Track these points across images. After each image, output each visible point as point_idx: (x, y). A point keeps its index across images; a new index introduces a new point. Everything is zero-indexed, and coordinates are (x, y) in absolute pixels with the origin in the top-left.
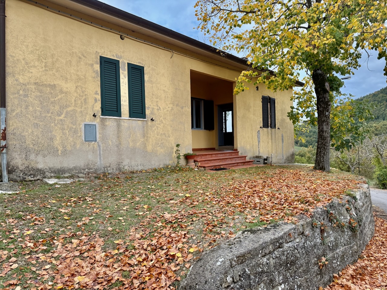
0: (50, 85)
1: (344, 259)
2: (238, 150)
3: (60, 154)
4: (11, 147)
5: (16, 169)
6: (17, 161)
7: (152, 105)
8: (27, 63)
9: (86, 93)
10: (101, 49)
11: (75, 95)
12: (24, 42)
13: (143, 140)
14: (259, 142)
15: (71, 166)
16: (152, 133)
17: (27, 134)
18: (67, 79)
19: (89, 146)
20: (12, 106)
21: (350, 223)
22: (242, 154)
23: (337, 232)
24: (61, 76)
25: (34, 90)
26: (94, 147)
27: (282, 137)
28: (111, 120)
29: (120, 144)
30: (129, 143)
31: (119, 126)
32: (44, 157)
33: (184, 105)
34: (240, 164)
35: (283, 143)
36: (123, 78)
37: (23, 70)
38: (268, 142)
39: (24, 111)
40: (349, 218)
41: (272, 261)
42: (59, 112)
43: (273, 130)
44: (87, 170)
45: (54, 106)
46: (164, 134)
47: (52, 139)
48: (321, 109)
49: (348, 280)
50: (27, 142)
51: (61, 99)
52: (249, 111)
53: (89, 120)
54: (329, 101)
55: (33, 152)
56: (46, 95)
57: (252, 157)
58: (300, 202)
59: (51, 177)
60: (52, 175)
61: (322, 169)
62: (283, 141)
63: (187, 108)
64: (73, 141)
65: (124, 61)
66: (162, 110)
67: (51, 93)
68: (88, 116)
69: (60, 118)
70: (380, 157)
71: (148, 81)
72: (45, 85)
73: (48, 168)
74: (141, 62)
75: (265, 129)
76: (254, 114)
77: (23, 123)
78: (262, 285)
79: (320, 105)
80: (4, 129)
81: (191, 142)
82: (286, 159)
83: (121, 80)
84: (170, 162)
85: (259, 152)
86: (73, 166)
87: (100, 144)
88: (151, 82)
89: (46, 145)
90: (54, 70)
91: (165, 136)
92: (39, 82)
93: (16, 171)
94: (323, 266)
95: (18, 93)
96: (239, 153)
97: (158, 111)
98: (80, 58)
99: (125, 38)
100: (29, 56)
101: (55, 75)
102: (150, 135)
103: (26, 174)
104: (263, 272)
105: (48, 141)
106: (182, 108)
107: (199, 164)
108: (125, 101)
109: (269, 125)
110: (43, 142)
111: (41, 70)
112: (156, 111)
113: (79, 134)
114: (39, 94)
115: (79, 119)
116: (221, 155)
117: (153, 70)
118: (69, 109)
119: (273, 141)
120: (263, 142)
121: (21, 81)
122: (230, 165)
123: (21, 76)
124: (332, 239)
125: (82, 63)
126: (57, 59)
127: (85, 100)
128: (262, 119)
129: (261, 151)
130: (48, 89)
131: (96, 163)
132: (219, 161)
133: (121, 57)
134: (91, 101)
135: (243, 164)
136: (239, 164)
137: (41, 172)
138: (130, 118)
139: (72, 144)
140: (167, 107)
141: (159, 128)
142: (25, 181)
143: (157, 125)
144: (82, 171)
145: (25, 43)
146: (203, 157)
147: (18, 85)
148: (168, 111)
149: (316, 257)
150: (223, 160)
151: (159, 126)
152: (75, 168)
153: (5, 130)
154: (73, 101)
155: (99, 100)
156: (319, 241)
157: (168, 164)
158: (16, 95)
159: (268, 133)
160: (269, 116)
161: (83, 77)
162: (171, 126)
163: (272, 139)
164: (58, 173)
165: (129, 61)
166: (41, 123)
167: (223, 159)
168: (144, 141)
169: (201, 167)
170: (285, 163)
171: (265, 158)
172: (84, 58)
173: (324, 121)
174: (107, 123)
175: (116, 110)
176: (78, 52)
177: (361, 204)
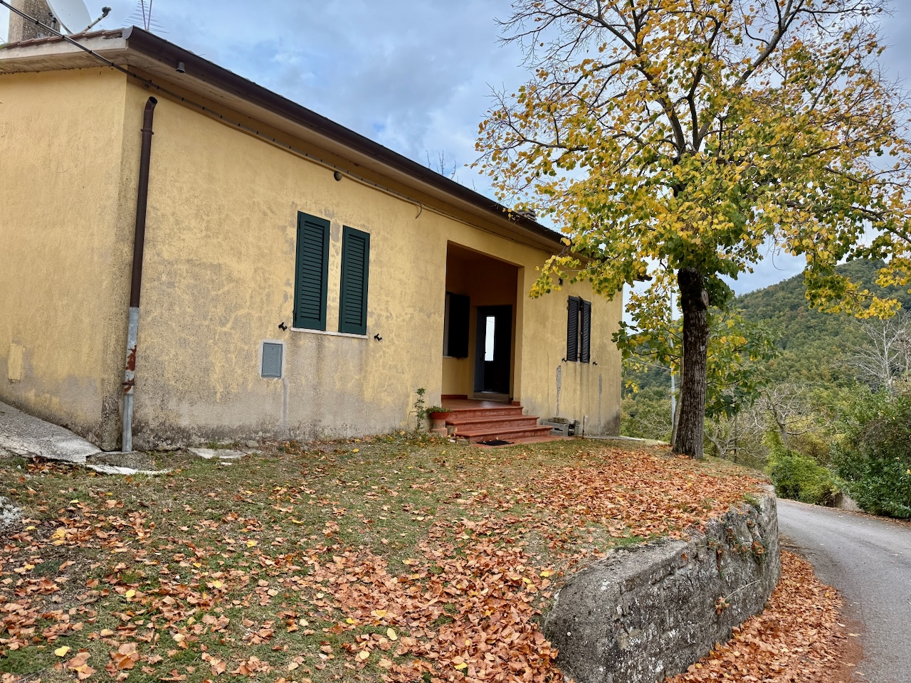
0: (212, 265)
1: (745, 606)
2: (522, 404)
3: (218, 401)
4: (139, 383)
5: (143, 427)
6: (146, 410)
7: (378, 308)
8: (177, 223)
9: (270, 282)
10: (300, 198)
11: (253, 285)
12: (176, 181)
13: (357, 377)
14: (559, 388)
15: (236, 424)
16: (374, 365)
17: (167, 358)
18: (241, 253)
19: (268, 386)
20: (147, 303)
21: (753, 548)
22: (527, 412)
23: (737, 561)
24: (232, 249)
25: (185, 274)
26: (276, 389)
27: (600, 380)
28: (308, 336)
29: (320, 384)
30: (334, 382)
31: (320, 347)
32: (192, 404)
33: (433, 311)
34: (529, 434)
35: (600, 393)
36: (333, 256)
37: (169, 234)
38: (575, 391)
39: (166, 314)
40: (751, 540)
41: (663, 593)
42: (223, 319)
43: (585, 365)
44: (260, 433)
45: (216, 307)
46: (395, 366)
47: (208, 370)
48: (691, 339)
49: (754, 637)
50: (167, 375)
51: (228, 291)
52: (545, 326)
53: (272, 335)
54: (707, 326)
55: (175, 395)
56: (204, 285)
57: (545, 420)
58: (681, 510)
59: (200, 445)
60: (202, 440)
61: (690, 452)
62: (601, 390)
63: (437, 315)
64: (242, 375)
65: (338, 221)
66: (395, 318)
67: (213, 281)
68: (270, 328)
69: (225, 329)
70: (778, 430)
71: (374, 261)
72: (204, 264)
73: (196, 427)
74: (366, 224)
75: (570, 363)
76: (553, 333)
77: (162, 337)
78: (652, 624)
79: (690, 331)
80: (134, 348)
81: (440, 384)
82: (605, 427)
83: (331, 259)
84: (402, 424)
85: (558, 409)
86: (238, 424)
87: (287, 382)
88: (380, 263)
89: (196, 381)
90: (221, 236)
91: (397, 372)
92: (195, 258)
93: (144, 430)
94: (721, 610)
95: (159, 279)
96: (523, 410)
97: (388, 320)
98: (265, 214)
99: (343, 178)
100: (182, 208)
101: (221, 246)
102: (372, 367)
103: (160, 438)
104: (653, 606)
105: (201, 374)
106: (429, 316)
107: (456, 431)
108: (334, 300)
109: (579, 355)
110: (192, 376)
111: (199, 235)
112: (383, 320)
113: (253, 363)
114: (192, 281)
115: (256, 333)
116: (492, 413)
117: (385, 239)
118: (242, 312)
119: (584, 388)
120: (566, 389)
121: (166, 255)
122: (512, 435)
123: (167, 246)
124: (731, 570)
125: (267, 223)
126: (227, 215)
127: (268, 295)
128: (565, 343)
129: (562, 407)
130: (209, 272)
131: (277, 420)
132: (490, 425)
133: (333, 215)
134: (278, 298)
135: (533, 434)
136: (526, 434)
137: (184, 433)
138: (340, 334)
139: (241, 380)
140: (403, 314)
141: (387, 355)
142: (158, 451)
143: (384, 349)
144: (253, 435)
145: (177, 184)
146: (460, 416)
147: (159, 263)
148: (404, 320)
149: (711, 596)
150: (497, 424)
151: (387, 350)
152: (241, 428)
153: (134, 351)
154: (248, 297)
155: (291, 297)
156: (714, 571)
157: (398, 427)
158: (156, 283)
159: (575, 372)
160: (579, 337)
161: (268, 252)
162: (408, 352)
163: (581, 384)
164: (213, 438)
165: (346, 222)
166: (191, 339)
167: (496, 422)
168: (360, 379)
169: (460, 436)
170: (602, 434)
171: (572, 422)
172: (271, 215)
173: (696, 362)
174: (301, 343)
175: (318, 316)
176: (262, 202)
177: (766, 519)
